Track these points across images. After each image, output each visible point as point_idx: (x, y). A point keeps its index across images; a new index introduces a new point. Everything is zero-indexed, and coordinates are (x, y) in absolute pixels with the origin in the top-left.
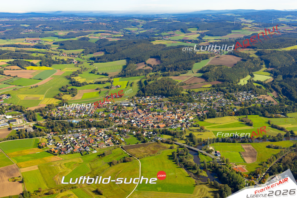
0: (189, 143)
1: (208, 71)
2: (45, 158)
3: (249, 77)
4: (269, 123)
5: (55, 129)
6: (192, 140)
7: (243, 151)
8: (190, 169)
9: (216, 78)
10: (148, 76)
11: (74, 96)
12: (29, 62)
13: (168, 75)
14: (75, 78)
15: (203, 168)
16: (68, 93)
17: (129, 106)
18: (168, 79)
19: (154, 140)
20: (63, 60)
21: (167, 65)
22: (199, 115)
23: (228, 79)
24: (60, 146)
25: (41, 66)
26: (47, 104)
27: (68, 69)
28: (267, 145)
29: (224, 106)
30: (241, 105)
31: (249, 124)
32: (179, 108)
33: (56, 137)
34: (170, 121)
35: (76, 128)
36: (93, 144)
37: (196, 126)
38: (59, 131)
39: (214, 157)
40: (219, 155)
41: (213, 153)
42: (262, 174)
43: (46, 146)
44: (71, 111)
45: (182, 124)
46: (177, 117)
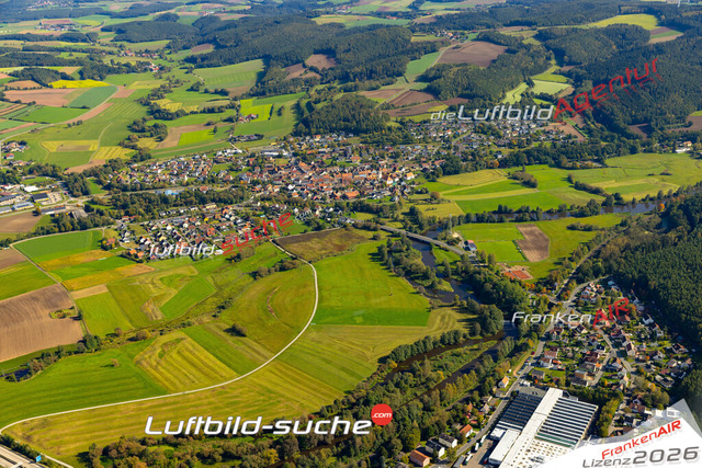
0: (410, 228)
1: (439, 77)
2: (119, 269)
3: (523, 87)
4: (569, 179)
5: (131, 209)
6: (416, 221)
7: (520, 238)
8: (417, 278)
9: (457, 90)
10: (312, 92)
11: (161, 139)
12: (56, 72)
13: (356, 88)
14: (158, 102)
15: (444, 276)
16: (148, 134)
17: (280, 156)
18: (357, 96)
19: (339, 223)
20: (127, 65)
21: (351, 67)
22: (425, 169)
23: (481, 92)
24: (147, 243)
25: (82, 78)
26: (107, 158)
27: (142, 84)
28: (569, 224)
29: (476, 150)
30: (510, 145)
31: (530, 184)
32: (383, 157)
33: (135, 226)
34: (368, 184)
35: (174, 206)
36: (214, 238)
37: (421, 193)
38: (140, 214)
39: (463, 252)
40: (473, 249)
41: (461, 245)
42: (561, 281)
43: (117, 244)
44: (159, 171)
45: (392, 190)
46: (381, 176)
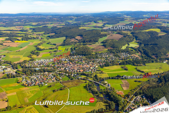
0: (95, 80)
1: (106, 42)
2: (20, 88)
3: (127, 45)
4: (136, 69)
5: (27, 73)
6: (96, 78)
7: (122, 83)
8: (95, 93)
9: (110, 46)
10: (76, 45)
11: (38, 56)
12: (16, 39)
13: (86, 44)
14: (39, 46)
15: (101, 93)
16: (35, 54)
17: (65, 61)
18: (86, 46)
19: (77, 78)
20: (33, 37)
21: (86, 39)
22: (100, 65)
23: (116, 46)
24: (29, 82)
25: (22, 40)
26: (24, 60)
27: (36, 42)
28: (135, 80)
29: (113, 60)
30: (122, 59)
31: (126, 69)
32: (90, 62)
33: (27, 77)
34: (86, 68)
35: (38, 72)
37: (99, 71)
38: (29, 74)
39: (107, 87)
40: (110, 86)
41: (107, 85)
42: (131, 95)
43: (21, 82)
44: (36, 63)
45: (92, 70)
46: (89, 66)
